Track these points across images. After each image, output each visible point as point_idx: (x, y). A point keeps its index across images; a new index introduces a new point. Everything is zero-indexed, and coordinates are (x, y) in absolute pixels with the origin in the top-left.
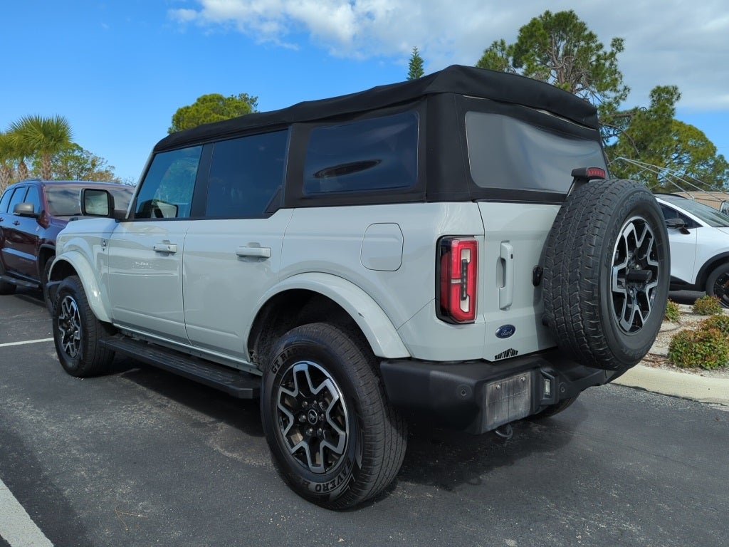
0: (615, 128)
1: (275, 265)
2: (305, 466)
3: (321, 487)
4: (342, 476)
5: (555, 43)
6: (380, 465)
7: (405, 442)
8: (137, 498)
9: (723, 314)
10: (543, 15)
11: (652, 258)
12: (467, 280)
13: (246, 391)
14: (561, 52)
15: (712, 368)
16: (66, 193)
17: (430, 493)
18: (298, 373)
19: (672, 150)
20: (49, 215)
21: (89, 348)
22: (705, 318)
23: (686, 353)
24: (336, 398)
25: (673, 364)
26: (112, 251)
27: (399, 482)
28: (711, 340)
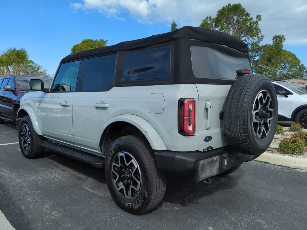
0: (258, 53)
1: (111, 111)
2: (123, 196)
3: (130, 205)
4: (139, 200)
5: (233, 17)
6: (155, 196)
7: (165, 186)
8: (52, 210)
9: (302, 131)
10: (227, 5)
11: (270, 108)
12: (191, 117)
13: (99, 164)
14: (235, 21)
15: (297, 154)
16: (25, 81)
17: (177, 207)
18: (120, 157)
19: (282, 62)
20: (18, 90)
21: (34, 146)
22: (294, 133)
23: (286, 147)
24: (136, 167)
25: (281, 152)
26: (43, 105)
27: (164, 203)
28: (297, 142)
